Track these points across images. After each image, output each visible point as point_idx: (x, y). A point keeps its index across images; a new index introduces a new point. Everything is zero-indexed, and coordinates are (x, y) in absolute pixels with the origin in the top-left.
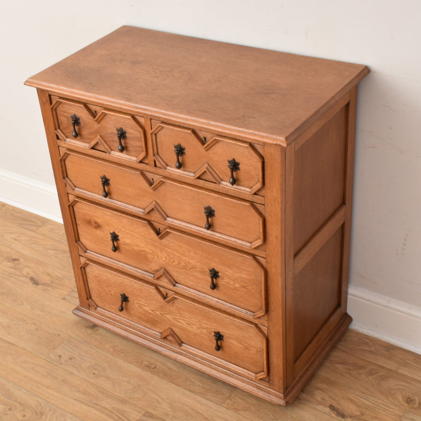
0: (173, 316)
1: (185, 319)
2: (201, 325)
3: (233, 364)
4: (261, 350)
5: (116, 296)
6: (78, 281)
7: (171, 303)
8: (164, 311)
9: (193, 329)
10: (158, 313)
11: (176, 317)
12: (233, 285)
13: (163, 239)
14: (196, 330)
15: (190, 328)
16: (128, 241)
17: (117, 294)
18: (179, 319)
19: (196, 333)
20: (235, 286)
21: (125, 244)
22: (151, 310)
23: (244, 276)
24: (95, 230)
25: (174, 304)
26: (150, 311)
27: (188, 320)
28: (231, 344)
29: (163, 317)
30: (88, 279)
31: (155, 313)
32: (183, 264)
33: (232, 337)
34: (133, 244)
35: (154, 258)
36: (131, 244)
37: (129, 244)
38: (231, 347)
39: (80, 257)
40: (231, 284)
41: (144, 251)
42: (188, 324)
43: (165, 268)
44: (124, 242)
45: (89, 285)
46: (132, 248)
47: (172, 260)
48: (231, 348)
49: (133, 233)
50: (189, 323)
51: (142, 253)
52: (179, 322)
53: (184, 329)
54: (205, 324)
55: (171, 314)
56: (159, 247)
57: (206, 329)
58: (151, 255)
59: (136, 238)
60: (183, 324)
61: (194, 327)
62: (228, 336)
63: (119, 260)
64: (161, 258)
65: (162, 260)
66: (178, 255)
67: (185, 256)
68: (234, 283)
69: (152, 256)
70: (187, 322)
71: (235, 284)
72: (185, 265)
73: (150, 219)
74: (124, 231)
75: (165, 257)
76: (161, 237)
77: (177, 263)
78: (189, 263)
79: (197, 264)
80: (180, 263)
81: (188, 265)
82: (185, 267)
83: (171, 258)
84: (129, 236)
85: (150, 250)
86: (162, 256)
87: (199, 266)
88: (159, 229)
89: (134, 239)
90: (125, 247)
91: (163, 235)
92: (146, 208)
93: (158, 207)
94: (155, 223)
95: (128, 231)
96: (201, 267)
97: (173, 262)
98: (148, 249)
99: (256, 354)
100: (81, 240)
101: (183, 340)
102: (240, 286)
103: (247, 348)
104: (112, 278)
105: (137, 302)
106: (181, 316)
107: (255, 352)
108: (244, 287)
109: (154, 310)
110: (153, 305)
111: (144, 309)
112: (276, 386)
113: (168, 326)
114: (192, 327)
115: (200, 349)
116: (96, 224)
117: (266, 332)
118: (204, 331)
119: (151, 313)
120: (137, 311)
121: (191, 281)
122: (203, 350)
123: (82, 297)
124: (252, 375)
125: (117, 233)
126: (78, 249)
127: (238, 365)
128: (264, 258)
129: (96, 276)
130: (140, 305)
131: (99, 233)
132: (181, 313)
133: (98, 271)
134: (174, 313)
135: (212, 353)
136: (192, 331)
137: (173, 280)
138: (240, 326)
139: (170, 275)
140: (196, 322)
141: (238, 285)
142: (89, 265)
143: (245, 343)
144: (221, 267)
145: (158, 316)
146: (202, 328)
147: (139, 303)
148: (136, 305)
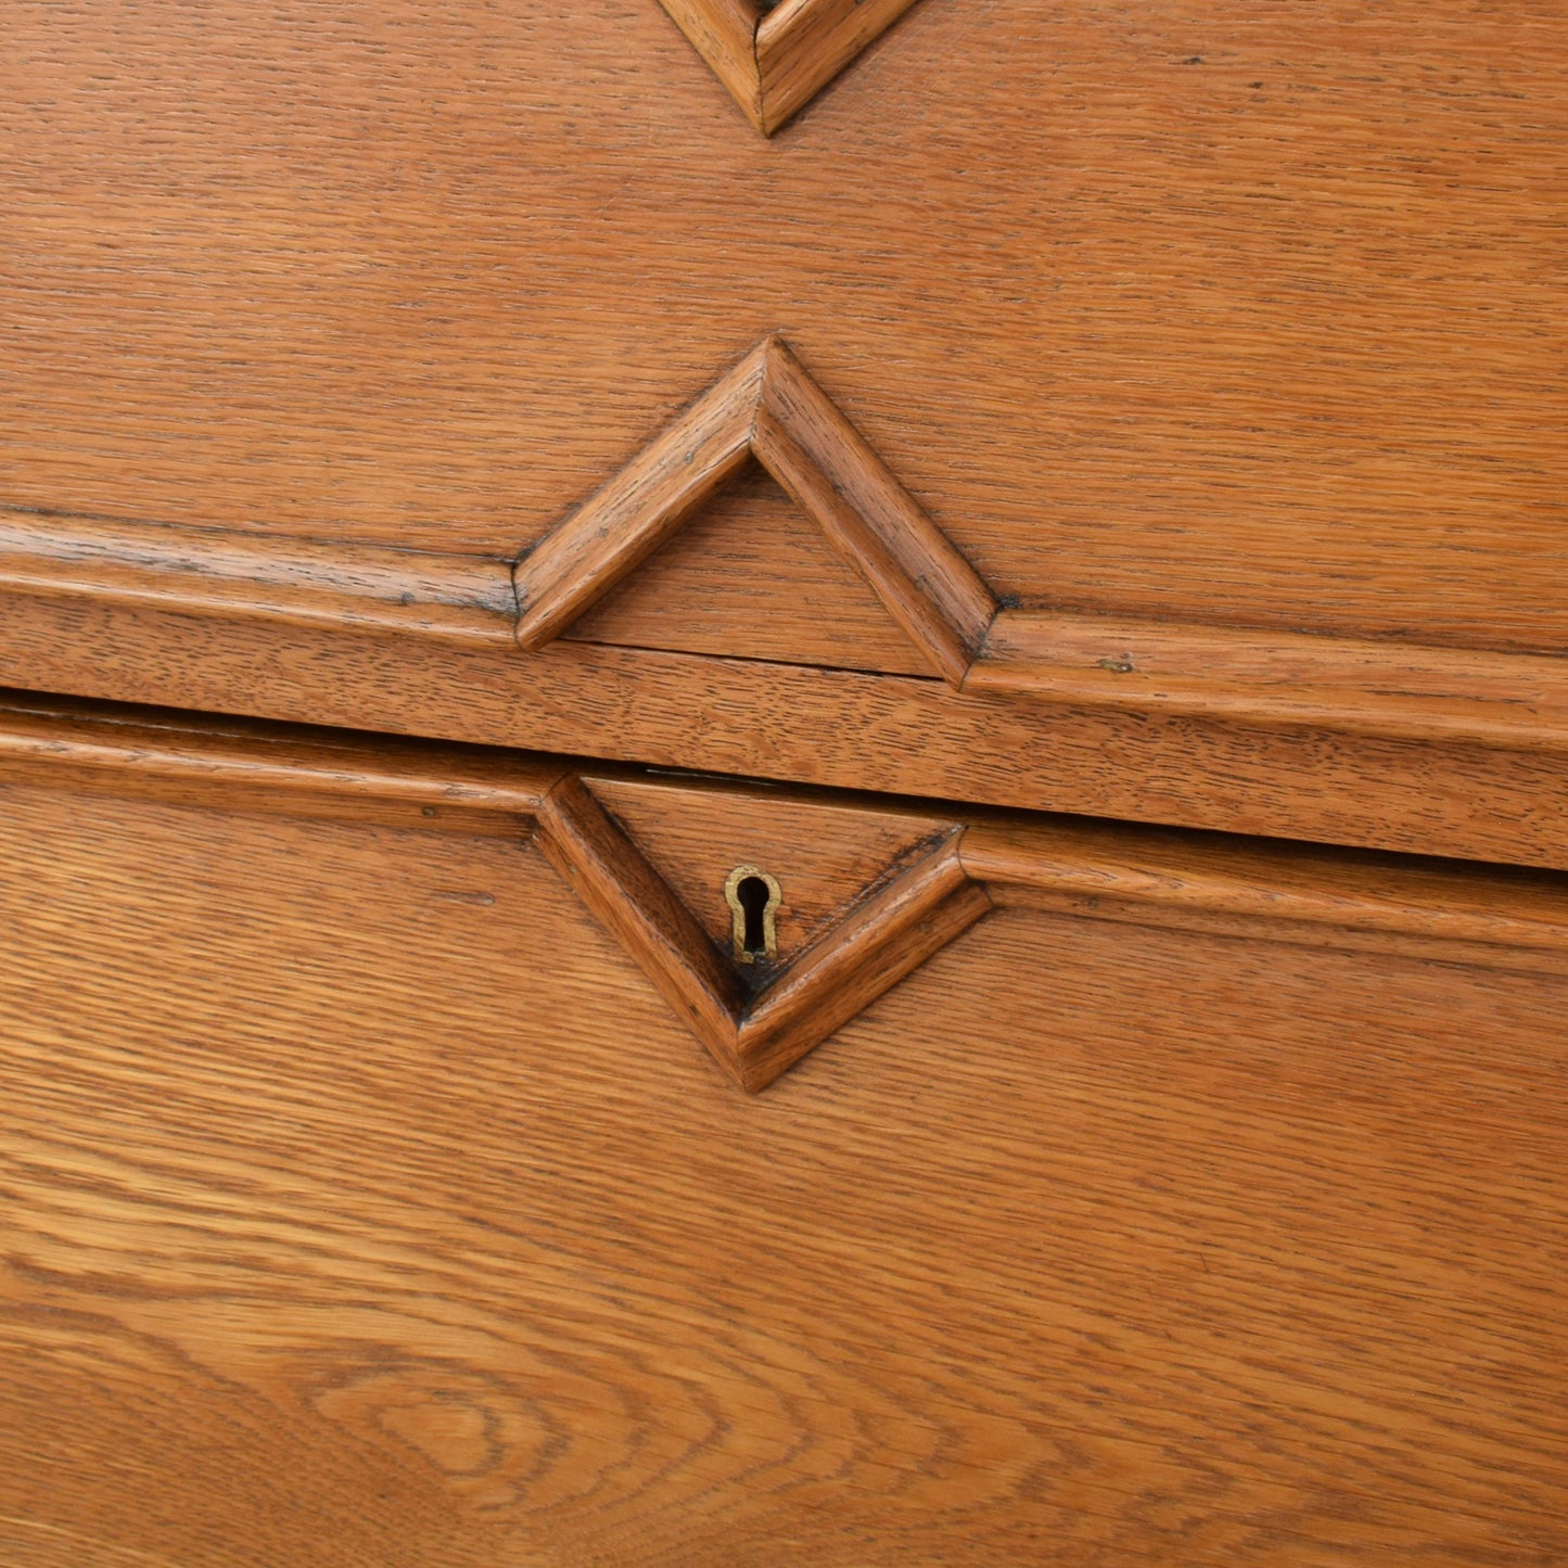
34: (182, 1276)
35: (557, 1443)
36: (153, 1276)
41: (386, 1357)
46: (151, 1340)
47: (913, 1434)
49: (204, 1078)
51: (330, 1402)
56: (690, 1232)
58: (499, 1403)
59: (264, 1146)
64: (697, 1424)
65: (714, 1463)
66: (1062, 1315)
67: (1212, 1318)
69: (520, 1430)
72: (1172, 1477)
73: (592, 744)
74: (50, 1071)
75: (790, 1403)
76: (772, 1037)
77: (1005, 1476)
78: (1257, 1428)
79: (1451, 1424)
80: (1075, 1456)
81: (1226, 1477)
82: (1172, 1516)
83: (900, 1399)
84: (128, 1142)
85: (509, 1316)
86: (727, 1390)
87: (1477, 1461)
88: (754, 893)
89: (223, 1185)
90: (33, 1349)
91: (839, 981)
92: (552, 525)
93: (822, 432)
94: (685, 795)
95: (107, 1060)
96: (1509, 1467)
97: (933, 1466)
98: (455, 1313)
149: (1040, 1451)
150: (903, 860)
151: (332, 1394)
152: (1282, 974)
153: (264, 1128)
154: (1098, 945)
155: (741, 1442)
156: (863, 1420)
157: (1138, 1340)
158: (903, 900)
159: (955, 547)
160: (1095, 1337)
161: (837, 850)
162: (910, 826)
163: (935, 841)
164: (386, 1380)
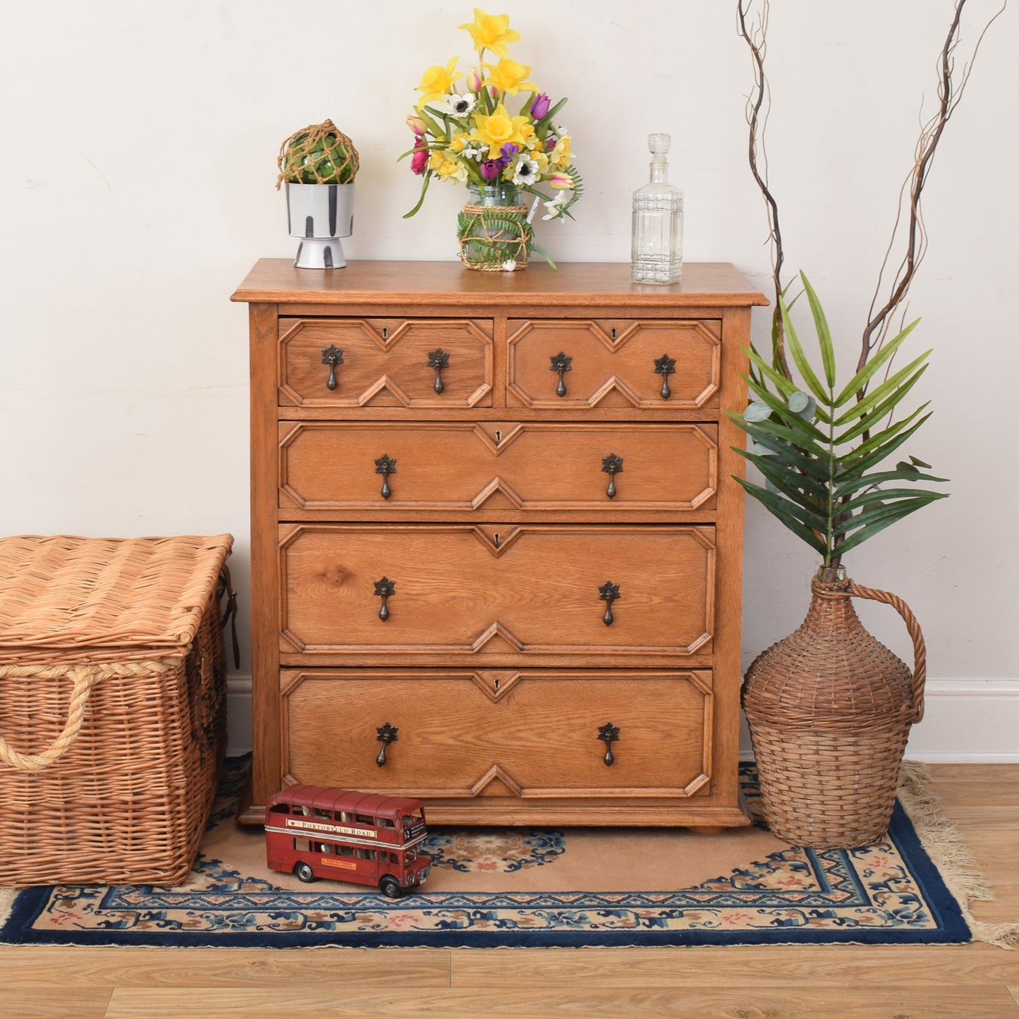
0: (507, 731)
1: (535, 726)
2: (570, 724)
3: (636, 787)
4: (698, 725)
5: (365, 738)
7: (504, 701)
8: (485, 725)
9: (551, 742)
10: (469, 738)
11: (513, 729)
12: (647, 603)
13: (504, 556)
14: (558, 741)
15: (544, 743)
16: (417, 588)
17: (368, 732)
18: (519, 731)
19: (557, 749)
20: (652, 603)
21: (407, 597)
22: (453, 738)
23: (671, 575)
24: (335, 590)
25: (512, 702)
26: (451, 742)
27: (541, 725)
28: (635, 739)
29: (481, 743)
30: (292, 724)
31: (461, 741)
32: (543, 595)
33: (640, 725)
34: (429, 592)
35: (475, 605)
36: (423, 592)
37: (417, 595)
38: (633, 749)
39: (279, 672)
40: (643, 603)
41: (454, 598)
42: (540, 735)
43: (501, 620)
44: (406, 594)
45: (293, 737)
46: (423, 601)
47: (518, 596)
48: (634, 752)
49: (431, 566)
50: (542, 731)
51: (447, 605)
52: (520, 739)
53: (530, 751)
54: (578, 718)
55: (502, 727)
56: (490, 576)
57: (580, 729)
58: (468, 601)
59: (439, 573)
60: (527, 741)
61: (554, 735)
62: (628, 725)
63: (386, 641)
64: (492, 600)
65: (494, 604)
66: (534, 579)
67: (549, 577)
68: (649, 598)
69: (471, 604)
70: (537, 731)
71: (651, 601)
72: (546, 596)
73: (479, 521)
74: (412, 568)
75: (503, 595)
76: (501, 551)
77: (528, 600)
78: (555, 589)
79: (575, 585)
80: (536, 596)
81: (552, 596)
82: (546, 601)
83: (516, 592)
85: (469, 590)
86: (496, 595)
87: (579, 589)
88: (497, 536)
89: (433, 579)
90: (408, 605)
91: (508, 543)
92: (475, 497)
93: (504, 486)
94: (489, 526)
95: (420, 566)
96: (582, 589)
97: (520, 600)
98: (463, 591)
99: (687, 740)
100: (291, 626)
101: (524, 781)
102: (661, 601)
103: (668, 735)
104: (362, 694)
105: (419, 731)
106: (525, 724)
107: (685, 737)
108: (669, 599)
109: (459, 735)
110: (460, 722)
111: (435, 741)
112: (725, 795)
113: (492, 760)
114: (549, 739)
115: (562, 785)
116: (341, 574)
117: (709, 681)
118: (576, 736)
119: (451, 745)
120: (415, 755)
121: (556, 629)
122: (568, 784)
123: (265, 777)
124: (677, 792)
125: (391, 579)
126: (278, 652)
127: (647, 784)
128: (713, 524)
129: (318, 707)
130: (425, 735)
131: (344, 592)
132: (525, 716)
133: (324, 693)
134: (510, 722)
135: (589, 784)
136: (547, 748)
137: (516, 641)
138: (657, 690)
139: (510, 632)
140: (560, 720)
141: (656, 600)
142: (303, 684)
143: (666, 724)
144: (624, 574)
145: (470, 745)
146: (572, 731)
147: (424, 733)
148: (416, 741)
149: (532, 596)
150: (513, 530)
152: (553, 537)
153: (438, 571)
154: (535, 537)
155: (498, 601)
156: (512, 595)
157: (541, 581)
158: (515, 533)
159: (518, 496)
160: (537, 581)
161: (506, 529)
162: (514, 526)
163: (516, 528)
164: (454, 601)
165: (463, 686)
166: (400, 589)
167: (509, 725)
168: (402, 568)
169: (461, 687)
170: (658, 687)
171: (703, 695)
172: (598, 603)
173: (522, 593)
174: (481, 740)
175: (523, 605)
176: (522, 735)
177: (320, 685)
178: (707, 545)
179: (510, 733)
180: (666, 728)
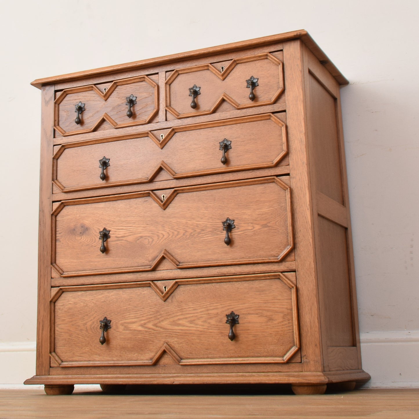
0: (171, 320)
1: (188, 316)
2: (209, 313)
3: (253, 357)
4: (289, 311)
5: (93, 328)
6: (41, 331)
7: (169, 300)
8: (159, 317)
9: (198, 326)
10: (150, 325)
11: (176, 318)
12: (251, 229)
13: (168, 208)
14: (202, 325)
15: (194, 327)
16: (121, 233)
17: (95, 323)
18: (179, 319)
19: (201, 331)
20: (255, 229)
21: (117, 239)
22: (142, 325)
23: (265, 210)
24: (80, 238)
25: (174, 300)
26: (140, 328)
27: (191, 315)
28: (249, 322)
29: (157, 328)
30: (57, 320)
31: (146, 328)
32: (190, 231)
33: (252, 312)
34: (127, 235)
36: (125, 235)
37: (122, 237)
38: (249, 330)
39: (51, 290)
40: (249, 230)
41: (141, 237)
42: (191, 322)
43: (166, 248)
44: (116, 237)
45: (57, 328)
46: (125, 240)
47: (176, 233)
48: (249, 331)
50: (193, 319)
51: (138, 242)
52: (179, 325)
53: (186, 333)
54: (213, 309)
55: (169, 317)
56: (161, 221)
57: (215, 317)
58: (149, 238)
59: (133, 223)
60: (184, 326)
61: (200, 322)
62: (244, 313)
63: (105, 266)
64: (162, 236)
65: (163, 239)
66: (184, 221)
67: (194, 219)
68: (252, 226)
69: (151, 240)
70: (189, 319)
71: (254, 228)
72: (192, 231)
73: (154, 189)
74: (119, 221)
75: (168, 233)
77: (182, 234)
78: (197, 226)
79: (208, 222)
80: (186, 231)
81: (195, 230)
82: (192, 234)
83: (175, 230)
84: (124, 225)
85: (149, 231)
86: (164, 233)
87: (211, 224)
88: (164, 196)
89: (130, 227)
90: (117, 244)
94: (159, 191)
95: (123, 219)
96: (212, 224)
97: (177, 235)
98: (146, 232)
99: (283, 322)
100: (57, 262)
101: (182, 354)
102: (261, 227)
103: (270, 319)
104: (93, 299)
105: (122, 322)
106: (182, 315)
107: (281, 320)
108: (265, 226)
109: (145, 324)
110: (145, 315)
111: (131, 329)
112: (312, 362)
113: (164, 340)
114: (197, 324)
115: (206, 356)
116: (83, 229)
117: (294, 279)
118: (213, 322)
119: (140, 331)
120: (120, 338)
121: (198, 251)
122: (210, 356)
123: (42, 357)
124: (278, 360)
125: (108, 229)
126: (50, 278)
127: (259, 355)
128: (288, 174)
129: (70, 309)
130: (126, 325)
131: (84, 239)
132: (182, 309)
133: (73, 300)
134: (173, 313)
135: (222, 355)
136: (196, 330)
137: (176, 261)
138: (261, 287)
139: (172, 256)
140: (203, 311)
141: (257, 227)
142: (63, 295)
143: (268, 311)
144: (236, 212)
145: (150, 330)
146: (211, 318)
147: (125, 323)
148: (121, 328)
149: (184, 232)
151: (138, 241)
152: (194, 194)
153: (133, 222)
154: (184, 194)
155: (165, 237)
156: (173, 232)
157: (189, 222)
159: (173, 170)
160: (186, 222)
161: (168, 192)
164: (141, 239)
165: (146, 291)
166: (113, 234)
167: (173, 315)
168: (114, 222)
169: (145, 292)
170: (261, 285)
171: (290, 288)
172: (222, 232)
173: (178, 230)
174: (157, 327)
175: (179, 238)
176: (180, 322)
177: (71, 295)
178: (285, 187)
179: (174, 321)
180: (269, 314)
